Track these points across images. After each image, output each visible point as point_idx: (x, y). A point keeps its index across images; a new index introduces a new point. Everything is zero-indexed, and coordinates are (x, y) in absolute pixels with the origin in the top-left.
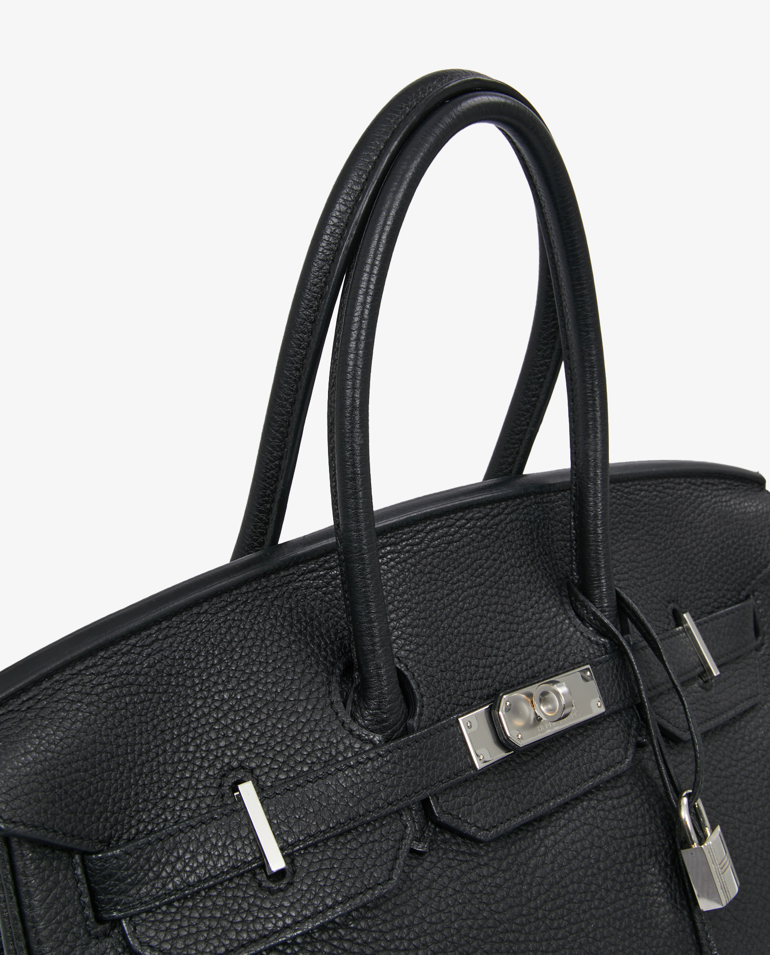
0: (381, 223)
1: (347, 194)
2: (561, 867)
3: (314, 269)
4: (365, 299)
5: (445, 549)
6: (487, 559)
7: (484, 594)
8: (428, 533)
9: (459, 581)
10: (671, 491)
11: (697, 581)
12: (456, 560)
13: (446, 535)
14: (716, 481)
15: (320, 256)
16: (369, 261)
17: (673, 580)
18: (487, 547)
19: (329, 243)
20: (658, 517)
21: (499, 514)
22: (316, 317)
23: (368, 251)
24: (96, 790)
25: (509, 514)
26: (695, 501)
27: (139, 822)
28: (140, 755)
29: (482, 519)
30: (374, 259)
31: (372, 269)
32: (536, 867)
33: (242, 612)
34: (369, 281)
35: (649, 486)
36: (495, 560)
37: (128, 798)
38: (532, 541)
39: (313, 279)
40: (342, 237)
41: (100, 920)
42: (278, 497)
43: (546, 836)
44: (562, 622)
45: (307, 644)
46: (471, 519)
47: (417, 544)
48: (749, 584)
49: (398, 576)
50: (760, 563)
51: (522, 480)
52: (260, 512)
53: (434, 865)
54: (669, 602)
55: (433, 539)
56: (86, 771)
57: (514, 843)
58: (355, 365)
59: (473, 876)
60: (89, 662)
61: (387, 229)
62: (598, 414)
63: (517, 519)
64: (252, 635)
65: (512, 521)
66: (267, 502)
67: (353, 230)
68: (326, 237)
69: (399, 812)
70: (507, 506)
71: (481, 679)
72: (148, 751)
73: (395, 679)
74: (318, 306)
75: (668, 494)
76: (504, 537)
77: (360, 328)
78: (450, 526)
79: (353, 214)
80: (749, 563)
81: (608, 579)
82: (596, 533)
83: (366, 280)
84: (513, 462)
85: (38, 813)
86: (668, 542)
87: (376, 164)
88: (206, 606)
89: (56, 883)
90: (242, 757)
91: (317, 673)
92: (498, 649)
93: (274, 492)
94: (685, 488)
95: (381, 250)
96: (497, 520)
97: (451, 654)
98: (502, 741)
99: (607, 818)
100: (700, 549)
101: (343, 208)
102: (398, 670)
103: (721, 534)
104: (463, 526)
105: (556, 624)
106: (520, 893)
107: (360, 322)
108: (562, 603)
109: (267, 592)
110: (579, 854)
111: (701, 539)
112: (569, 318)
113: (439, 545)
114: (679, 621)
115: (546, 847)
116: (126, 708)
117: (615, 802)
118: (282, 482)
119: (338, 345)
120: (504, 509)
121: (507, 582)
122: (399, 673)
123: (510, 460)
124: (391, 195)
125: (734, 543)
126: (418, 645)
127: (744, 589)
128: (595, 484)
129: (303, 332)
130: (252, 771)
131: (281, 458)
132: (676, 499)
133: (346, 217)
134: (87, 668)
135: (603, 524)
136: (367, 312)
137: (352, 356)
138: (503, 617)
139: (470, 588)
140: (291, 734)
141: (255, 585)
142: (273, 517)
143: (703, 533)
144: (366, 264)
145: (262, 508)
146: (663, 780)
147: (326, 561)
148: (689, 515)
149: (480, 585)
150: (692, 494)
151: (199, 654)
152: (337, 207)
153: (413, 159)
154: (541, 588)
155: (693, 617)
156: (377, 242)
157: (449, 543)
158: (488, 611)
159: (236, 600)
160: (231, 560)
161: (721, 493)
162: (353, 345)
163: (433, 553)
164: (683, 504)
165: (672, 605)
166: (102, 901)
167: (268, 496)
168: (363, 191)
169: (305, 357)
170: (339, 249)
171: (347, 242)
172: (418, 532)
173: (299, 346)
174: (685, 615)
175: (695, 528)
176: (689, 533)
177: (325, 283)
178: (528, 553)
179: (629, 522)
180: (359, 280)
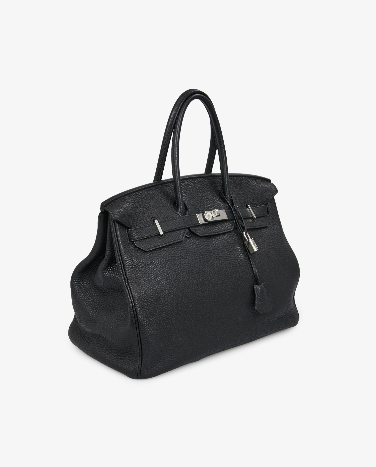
0: (179, 119)
1: (173, 114)
2: (217, 246)
3: (168, 128)
4: (177, 133)
5: (194, 185)
6: (203, 188)
7: (202, 194)
8: (190, 181)
9: (197, 191)
10: (246, 180)
11: (252, 200)
12: (196, 187)
13: (194, 182)
14: (258, 179)
15: (169, 126)
16: (178, 127)
17: (246, 199)
18: (203, 186)
19: (170, 123)
20: (243, 185)
21: (205, 180)
22: (168, 137)
23: (177, 125)
24: (129, 217)
25: (208, 180)
26: (252, 183)
27: (137, 224)
28: (137, 213)
29: (202, 180)
30: (178, 126)
31: (178, 128)
32: (212, 245)
33: (154, 191)
34: (178, 130)
35: (241, 178)
36: (205, 188)
37: (135, 220)
38: (213, 186)
39: (167, 130)
40: (173, 122)
41: (130, 242)
42: (161, 172)
43: (214, 240)
44: (219, 202)
45: (167, 198)
46: (199, 180)
47: (188, 183)
48: (266, 202)
49: (184, 188)
50: (268, 197)
51: (211, 174)
52: (158, 176)
53: (192, 240)
54: (245, 203)
55: (191, 183)
56: (128, 213)
57: (207, 240)
58: (176, 146)
59: (199, 243)
60: (127, 196)
61: (180, 120)
62: (225, 160)
63: (209, 181)
64: (156, 195)
65: (208, 181)
66: (159, 174)
67: (175, 121)
68: (170, 122)
69: (184, 229)
70: (207, 178)
71: (201, 209)
72: (138, 212)
73: (184, 205)
74: (169, 135)
75: (245, 181)
76: (206, 185)
77: (177, 139)
78: (195, 181)
79: (174, 118)
80: (266, 197)
81: (229, 193)
82: (226, 184)
83: (177, 130)
84: (209, 172)
85: (120, 218)
86: (245, 191)
87: (178, 108)
88: (147, 189)
89: (123, 233)
90: (155, 216)
91: (168, 203)
92: (205, 205)
93: (160, 171)
94: (250, 180)
95: (179, 124)
96: (205, 181)
97: (195, 203)
98: (205, 220)
99: (228, 239)
100: (253, 193)
101: (173, 117)
102: (184, 204)
103: (258, 190)
104: (198, 181)
105: (218, 202)
106: (208, 248)
107: (177, 138)
108: (219, 198)
109: (159, 188)
110: (221, 244)
111: (253, 191)
112: (217, 140)
113: (193, 184)
114: (247, 207)
115: (214, 242)
116: (134, 204)
117: (230, 237)
118: (162, 169)
119: (173, 143)
120: (207, 179)
121: (207, 193)
122: (185, 204)
123: (208, 171)
124: (180, 114)
125: (262, 192)
126: (188, 200)
127: (265, 203)
128: (225, 174)
129: (166, 140)
130: (156, 218)
131: (162, 164)
132: (247, 182)
133: (173, 119)
134: (127, 197)
135: (228, 182)
136: (178, 136)
137: (175, 144)
138: (206, 199)
139: (199, 193)
140: (164, 212)
141: (156, 187)
142: (160, 176)
143: (254, 190)
144: (177, 127)
145: (158, 175)
146: (240, 231)
147: (170, 184)
148: (250, 186)
149: (201, 193)
150: (251, 181)
151: (146, 197)
152: (171, 117)
153: (184, 107)
154: (215, 195)
155: (250, 206)
156: (179, 123)
157: (195, 184)
158: (203, 198)
159: (153, 189)
160: (153, 182)
161: (259, 182)
162: (175, 142)
163: (191, 185)
164: (249, 183)
165: (245, 204)
166: (131, 238)
167: (159, 172)
168: (176, 113)
169: (166, 145)
170: (172, 124)
171: (174, 123)
172: (188, 181)
173: (165, 143)
174: (249, 206)
175: (252, 188)
176: (251, 189)
177: (170, 131)
178: (212, 188)
179: (236, 185)
180: (176, 130)
